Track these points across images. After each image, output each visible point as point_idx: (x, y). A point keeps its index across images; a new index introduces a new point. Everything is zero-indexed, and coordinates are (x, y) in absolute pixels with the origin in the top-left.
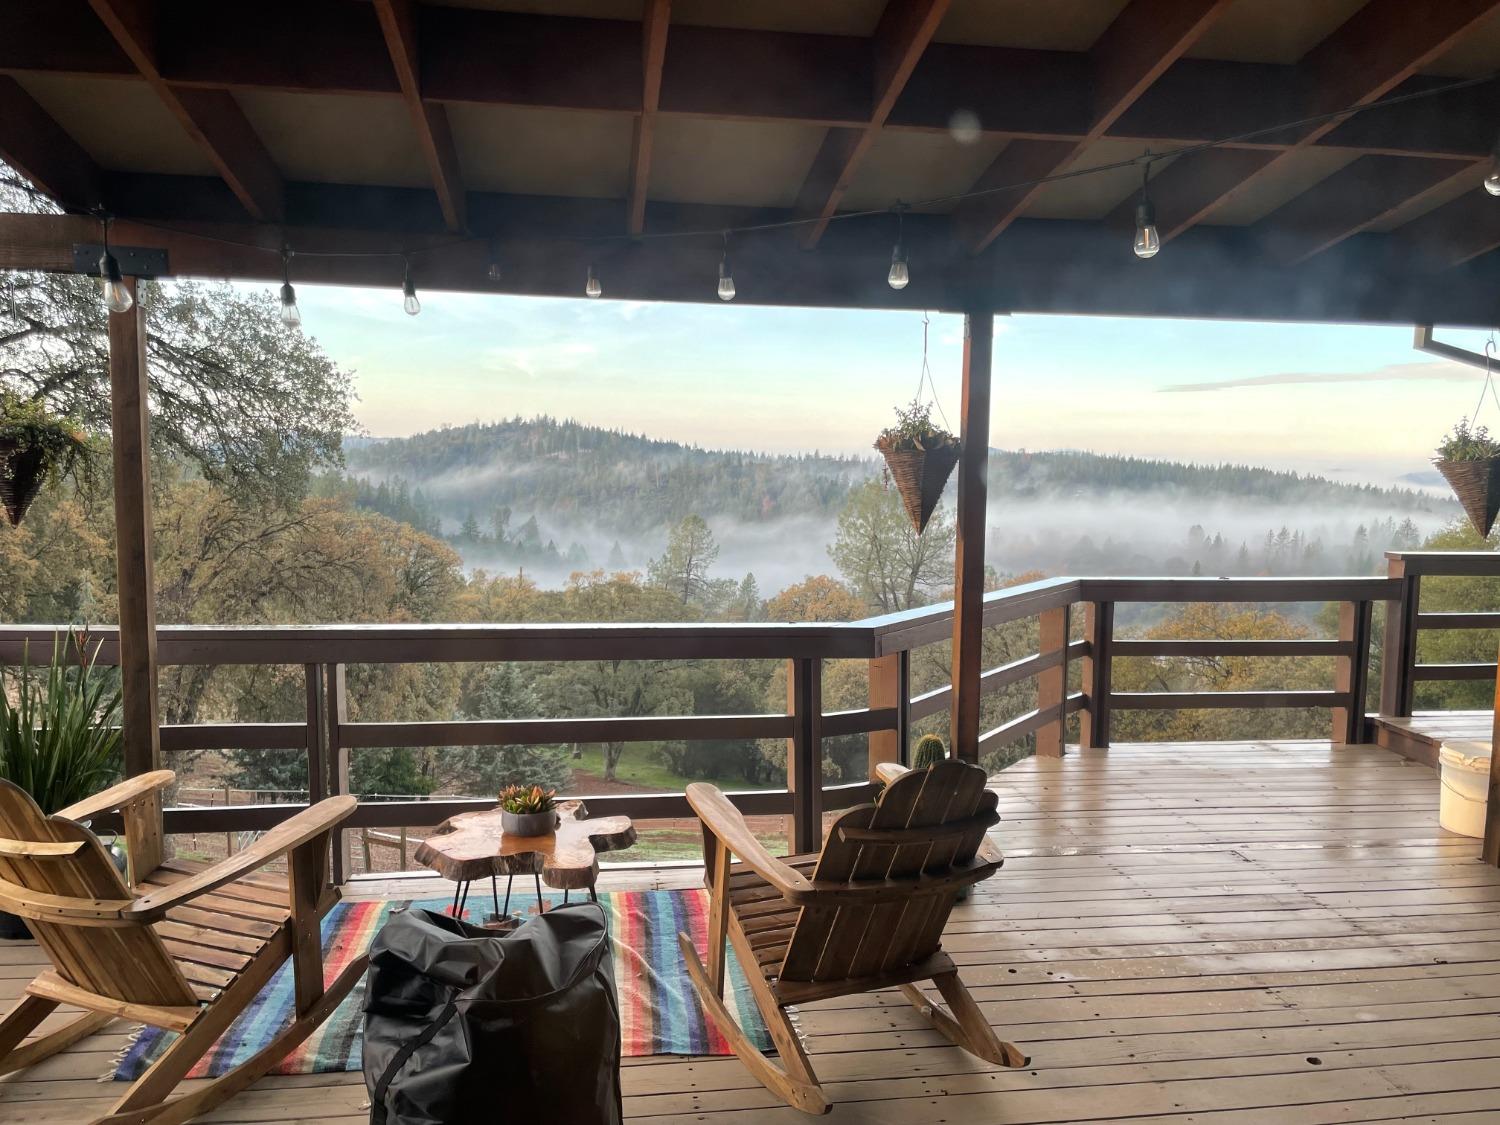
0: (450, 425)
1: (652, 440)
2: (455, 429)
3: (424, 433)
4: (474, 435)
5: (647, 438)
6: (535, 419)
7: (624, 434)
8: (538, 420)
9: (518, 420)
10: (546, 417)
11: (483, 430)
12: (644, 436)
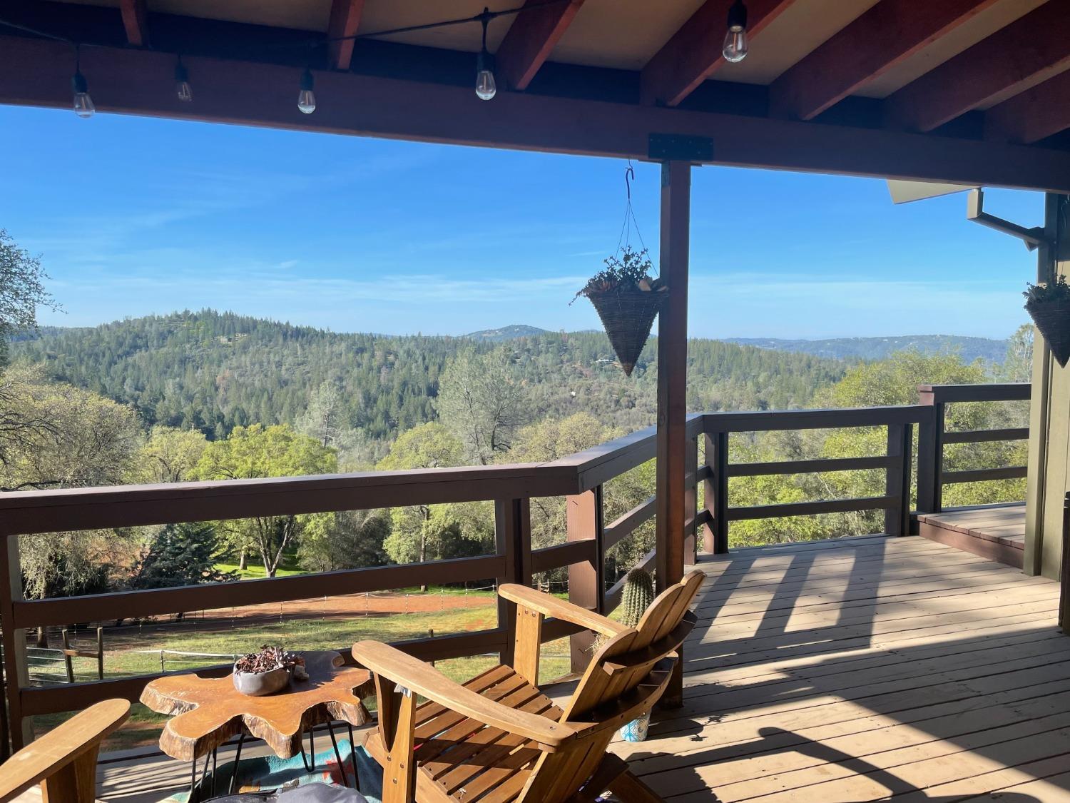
0: (131, 317)
1: (295, 326)
2: (135, 320)
3: (109, 324)
4: (151, 325)
5: (291, 324)
6: (200, 311)
7: (272, 322)
8: (203, 311)
9: (187, 312)
10: (209, 310)
11: (158, 321)
12: (288, 323)
